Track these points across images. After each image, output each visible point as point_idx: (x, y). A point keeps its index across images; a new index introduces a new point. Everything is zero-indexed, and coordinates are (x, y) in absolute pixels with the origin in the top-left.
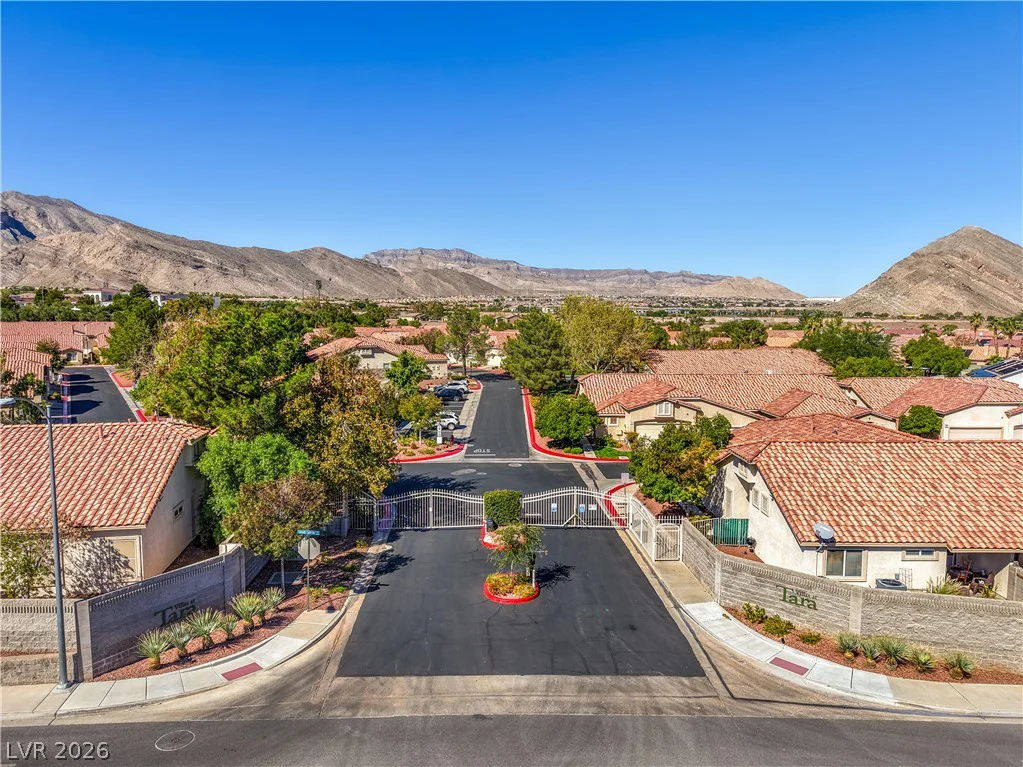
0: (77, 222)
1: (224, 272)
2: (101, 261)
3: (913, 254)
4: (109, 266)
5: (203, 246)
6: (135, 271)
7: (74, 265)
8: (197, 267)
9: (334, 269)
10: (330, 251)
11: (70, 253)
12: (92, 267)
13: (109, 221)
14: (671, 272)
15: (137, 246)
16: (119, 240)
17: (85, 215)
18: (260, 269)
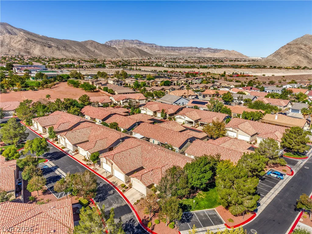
0: (10, 31)
1: (59, 49)
2: (17, 45)
3: (287, 44)
4: (20, 47)
5: (52, 40)
6: (29, 48)
7: (9, 46)
8: (50, 47)
9: (95, 47)
10: (94, 41)
11: (7, 42)
12: (14, 47)
13: (21, 30)
14: (205, 47)
15: (29, 40)
16: (23, 38)
17: (12, 28)
18: (71, 48)
